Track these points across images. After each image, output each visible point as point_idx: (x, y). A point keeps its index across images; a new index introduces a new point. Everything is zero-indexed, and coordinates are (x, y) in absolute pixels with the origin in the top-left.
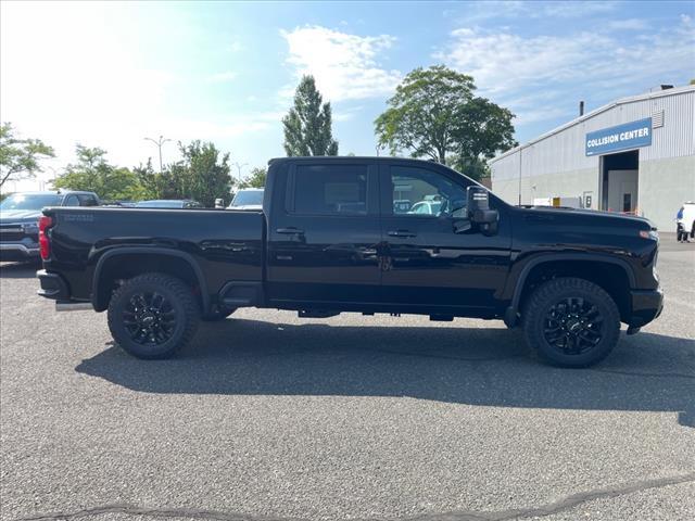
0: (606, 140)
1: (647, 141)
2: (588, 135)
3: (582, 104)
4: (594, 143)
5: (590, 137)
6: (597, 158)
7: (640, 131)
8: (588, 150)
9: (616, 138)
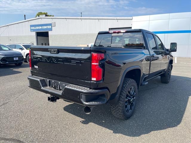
0: (37, 28)
1: (51, 30)
2: (30, 25)
3: (25, 15)
4: (33, 28)
5: (31, 26)
6: (35, 32)
7: (49, 26)
8: (31, 30)
9: (41, 27)
